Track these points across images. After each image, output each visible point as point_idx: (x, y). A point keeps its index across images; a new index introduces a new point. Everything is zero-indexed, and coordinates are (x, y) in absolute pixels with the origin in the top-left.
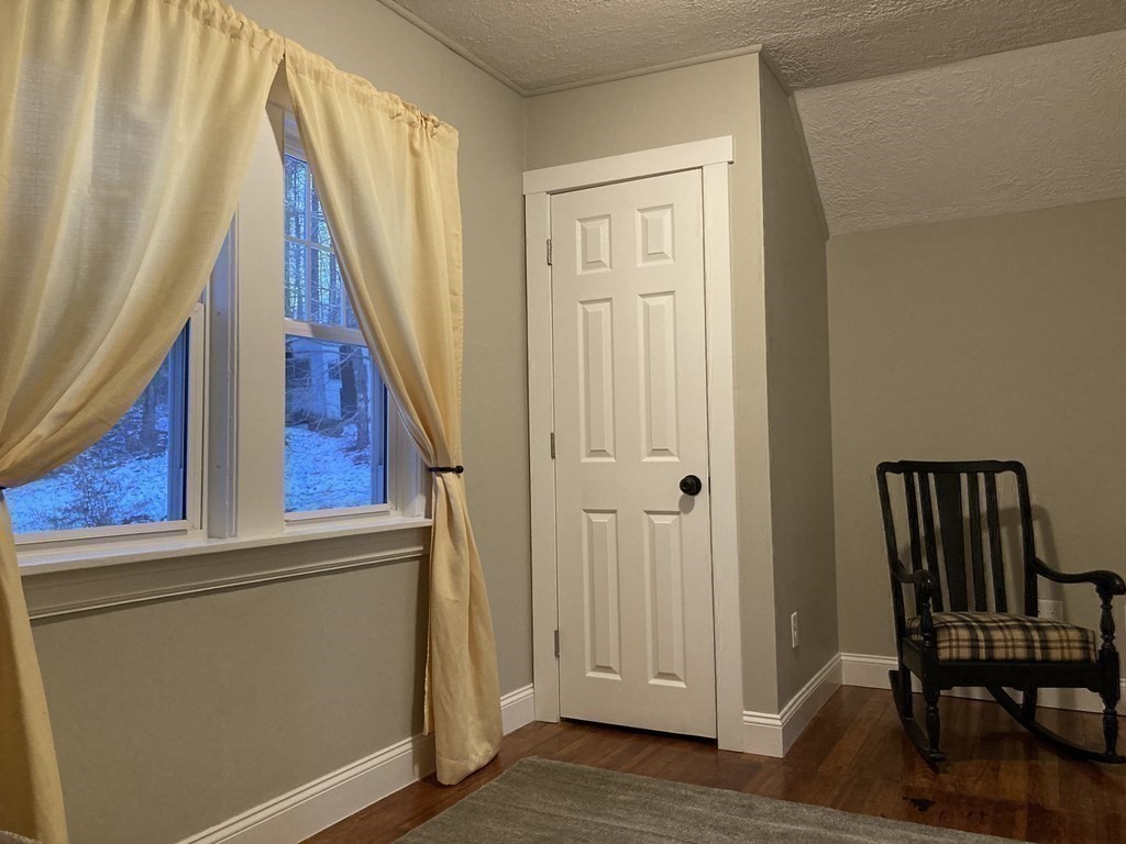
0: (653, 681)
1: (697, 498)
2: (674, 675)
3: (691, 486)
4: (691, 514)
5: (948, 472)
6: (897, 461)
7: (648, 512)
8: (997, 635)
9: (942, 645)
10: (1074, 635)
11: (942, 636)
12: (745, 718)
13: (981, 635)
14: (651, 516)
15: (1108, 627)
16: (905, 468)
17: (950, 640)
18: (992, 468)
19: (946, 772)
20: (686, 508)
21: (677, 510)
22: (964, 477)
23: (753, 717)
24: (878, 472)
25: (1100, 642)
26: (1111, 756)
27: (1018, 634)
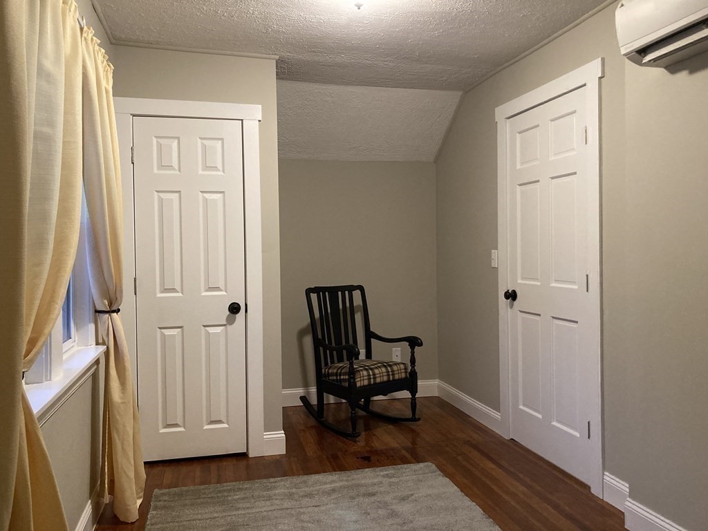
0: (206, 427)
1: (237, 315)
2: (221, 421)
3: (234, 309)
4: (235, 324)
5: (333, 291)
6: (313, 287)
7: (204, 326)
8: (377, 371)
9: (358, 380)
10: (402, 366)
11: (357, 376)
12: (265, 437)
13: (371, 373)
14: (206, 328)
15: (413, 361)
16: (317, 290)
17: (360, 377)
18: (351, 288)
19: (359, 442)
20: (230, 321)
21: (225, 323)
22: (340, 293)
23: (269, 435)
24: (306, 294)
25: (410, 368)
26: (414, 419)
27: (384, 370)
